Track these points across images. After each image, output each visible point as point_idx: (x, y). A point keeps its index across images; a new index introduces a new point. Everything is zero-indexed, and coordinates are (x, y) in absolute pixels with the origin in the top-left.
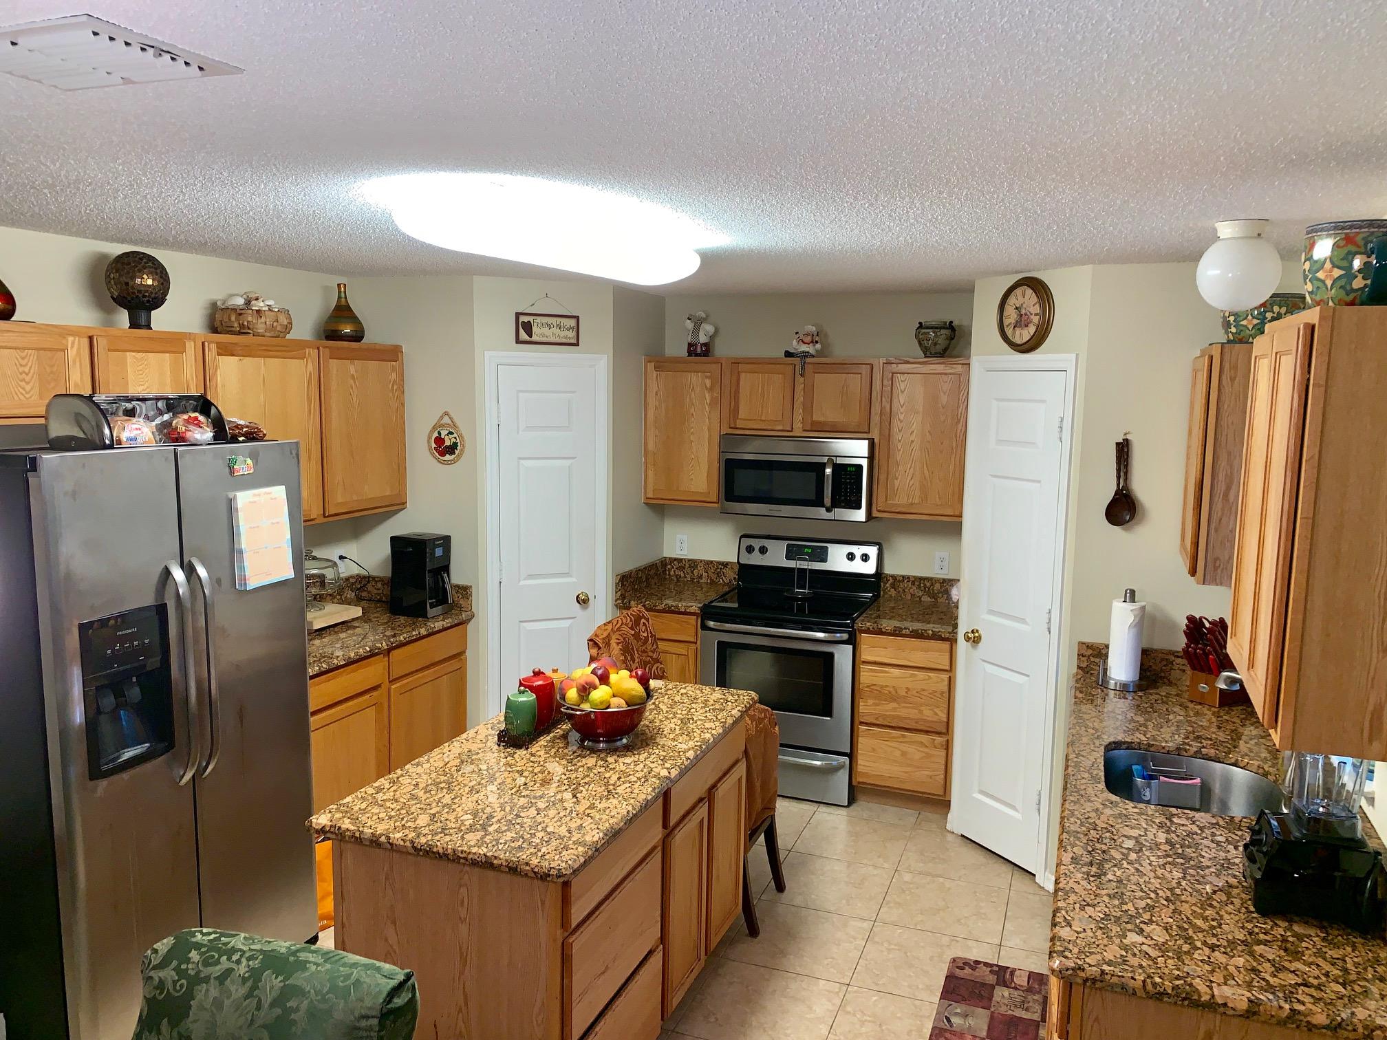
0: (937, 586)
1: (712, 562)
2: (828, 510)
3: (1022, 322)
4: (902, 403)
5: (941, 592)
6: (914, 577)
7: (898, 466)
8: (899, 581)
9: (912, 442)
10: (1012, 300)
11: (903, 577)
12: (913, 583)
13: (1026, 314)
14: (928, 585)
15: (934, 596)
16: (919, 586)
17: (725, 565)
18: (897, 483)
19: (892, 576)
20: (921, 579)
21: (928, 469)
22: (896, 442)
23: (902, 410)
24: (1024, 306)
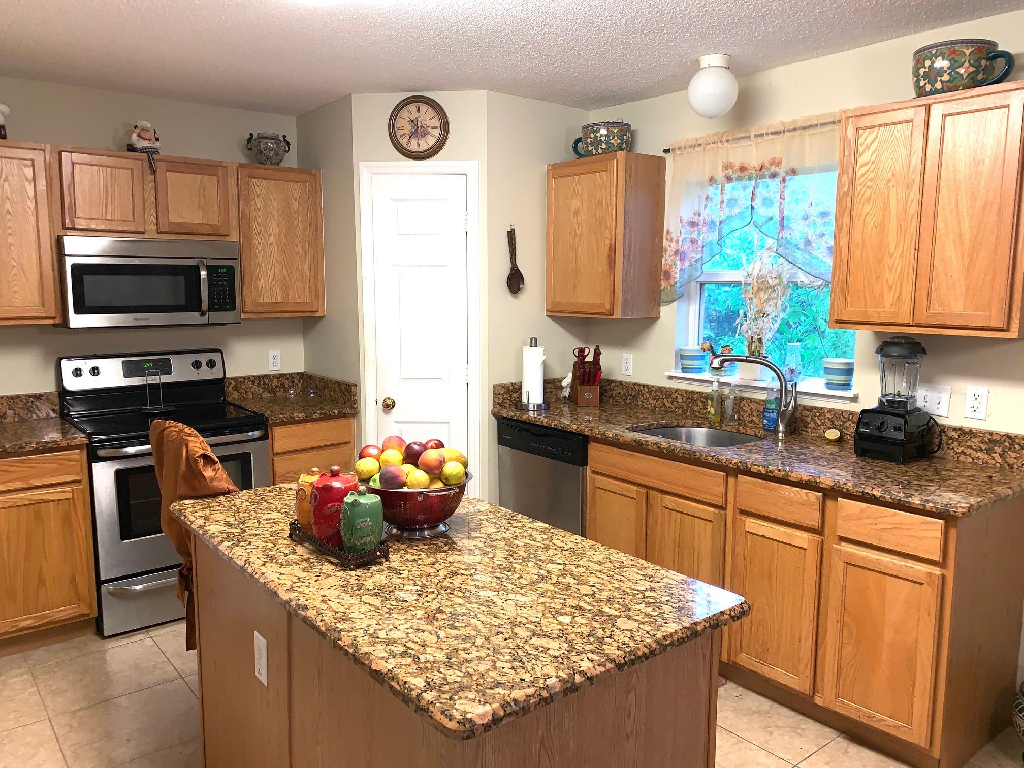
0: (275, 381)
1: (18, 396)
2: (203, 314)
3: (418, 131)
4: (259, 207)
5: (278, 387)
6: (254, 376)
7: (260, 268)
8: (241, 383)
9: (271, 244)
10: (404, 113)
11: (244, 378)
12: (253, 382)
13: (422, 127)
14: (267, 382)
15: (272, 391)
16: (259, 384)
17: (38, 397)
18: (260, 284)
19: (234, 379)
20: (260, 377)
21: (287, 270)
22: (256, 243)
23: (259, 213)
24: (419, 119)
